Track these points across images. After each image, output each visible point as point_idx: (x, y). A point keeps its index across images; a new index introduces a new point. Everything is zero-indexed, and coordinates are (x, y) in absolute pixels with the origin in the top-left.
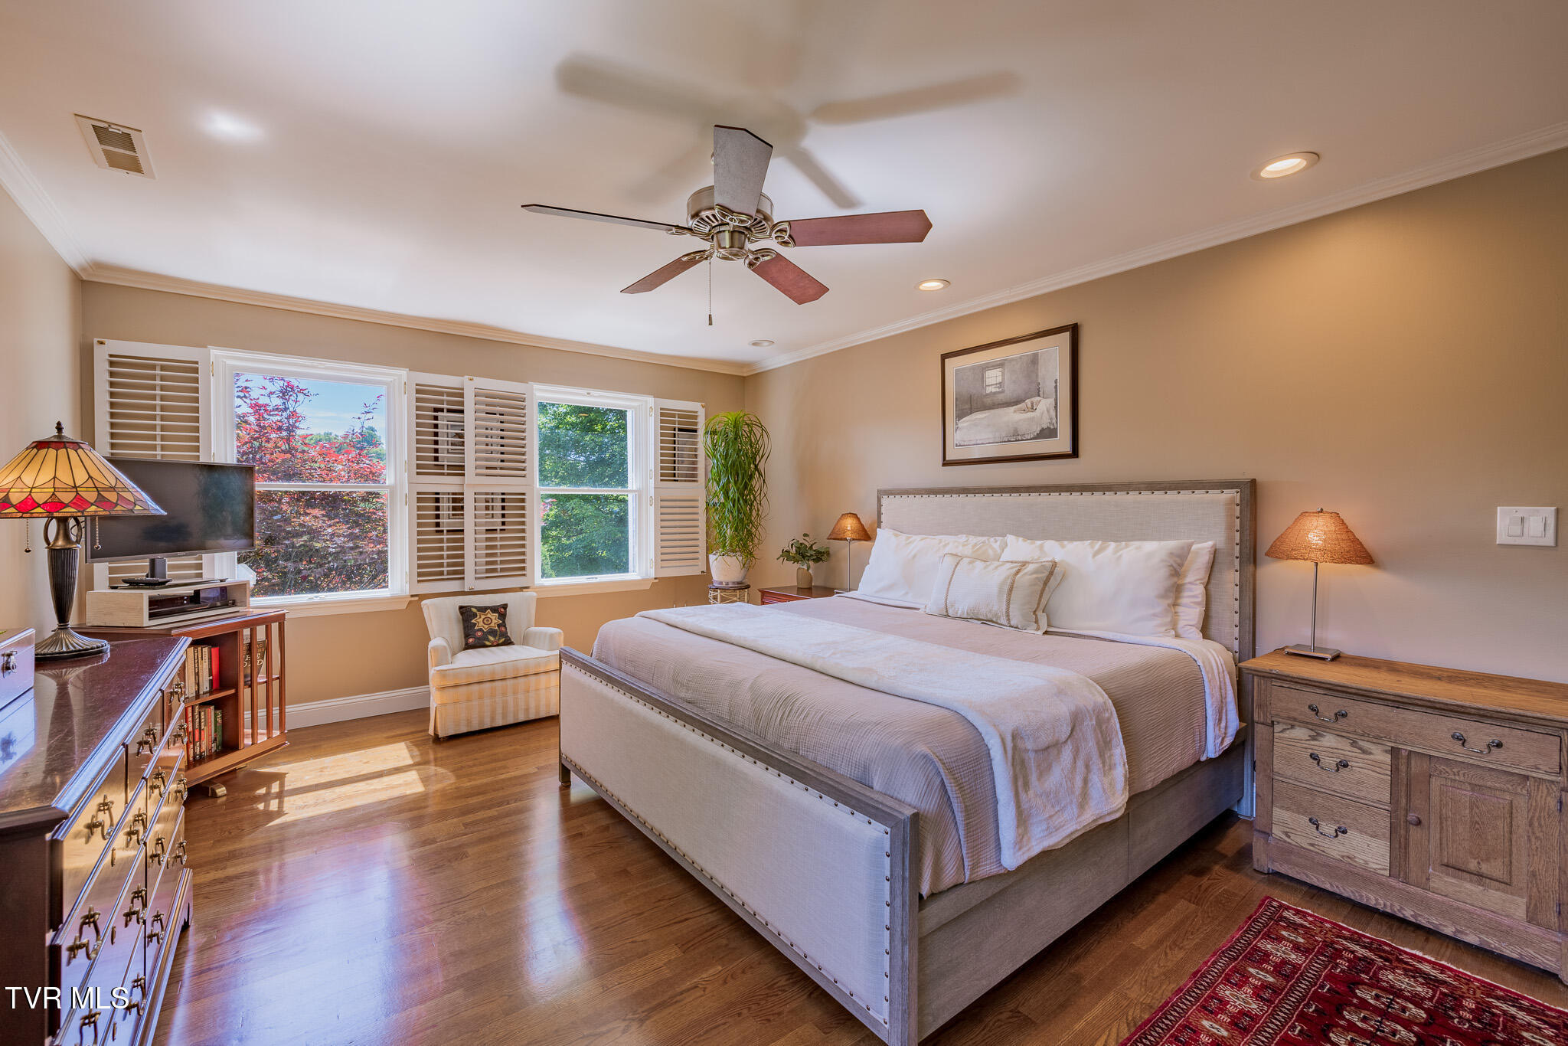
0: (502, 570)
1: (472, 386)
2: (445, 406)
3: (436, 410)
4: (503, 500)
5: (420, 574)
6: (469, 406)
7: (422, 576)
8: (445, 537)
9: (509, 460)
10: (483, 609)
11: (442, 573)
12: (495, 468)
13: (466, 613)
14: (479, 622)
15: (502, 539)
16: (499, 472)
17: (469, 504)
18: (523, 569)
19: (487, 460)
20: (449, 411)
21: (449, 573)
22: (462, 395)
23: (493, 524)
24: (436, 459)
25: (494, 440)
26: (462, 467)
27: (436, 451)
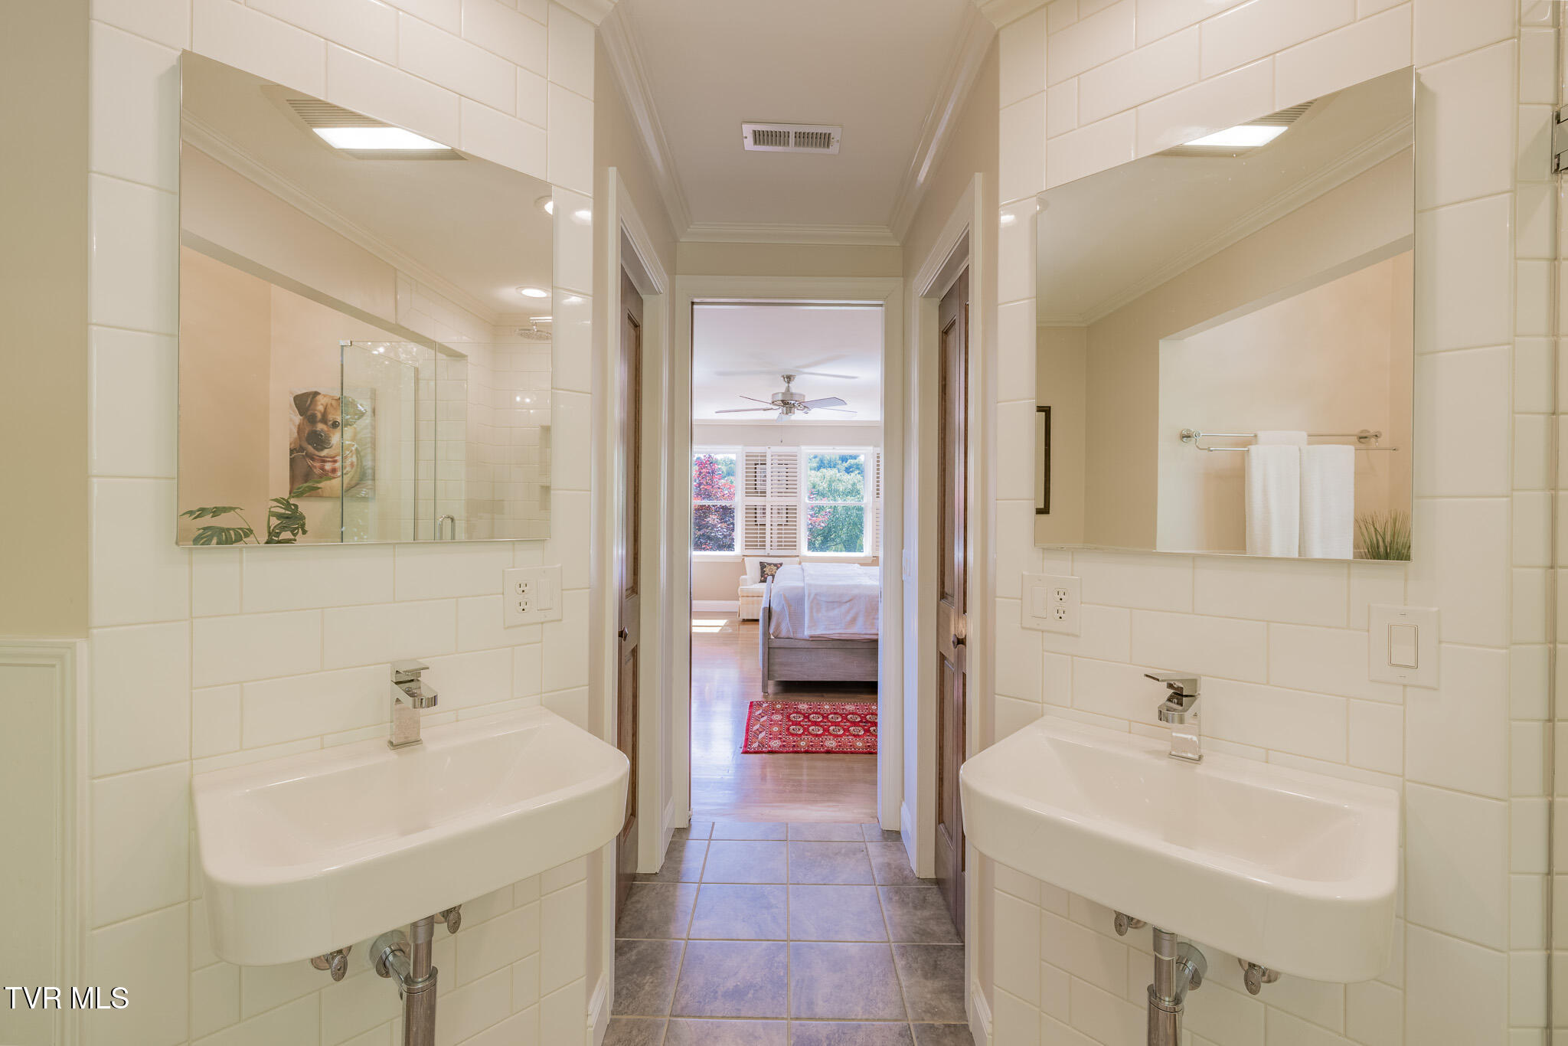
0: (785, 546)
1: (771, 451)
2: (759, 462)
3: (756, 464)
4: (787, 509)
5: (746, 545)
6: (768, 462)
7: (747, 546)
8: (759, 527)
9: (789, 487)
10: (770, 564)
11: (757, 545)
12: (781, 492)
13: (763, 565)
14: (767, 570)
15: (785, 529)
16: (784, 494)
17: (768, 511)
18: (795, 546)
19: (779, 488)
20: (761, 464)
21: (760, 546)
22: (765, 456)
23: (782, 521)
24: (756, 489)
25: (783, 478)
26: (765, 492)
27: (756, 484)
